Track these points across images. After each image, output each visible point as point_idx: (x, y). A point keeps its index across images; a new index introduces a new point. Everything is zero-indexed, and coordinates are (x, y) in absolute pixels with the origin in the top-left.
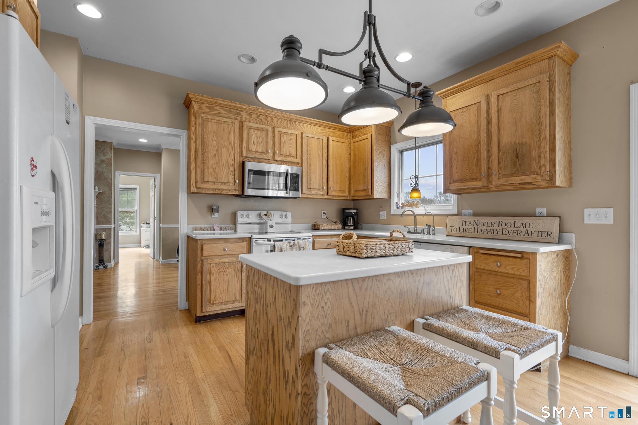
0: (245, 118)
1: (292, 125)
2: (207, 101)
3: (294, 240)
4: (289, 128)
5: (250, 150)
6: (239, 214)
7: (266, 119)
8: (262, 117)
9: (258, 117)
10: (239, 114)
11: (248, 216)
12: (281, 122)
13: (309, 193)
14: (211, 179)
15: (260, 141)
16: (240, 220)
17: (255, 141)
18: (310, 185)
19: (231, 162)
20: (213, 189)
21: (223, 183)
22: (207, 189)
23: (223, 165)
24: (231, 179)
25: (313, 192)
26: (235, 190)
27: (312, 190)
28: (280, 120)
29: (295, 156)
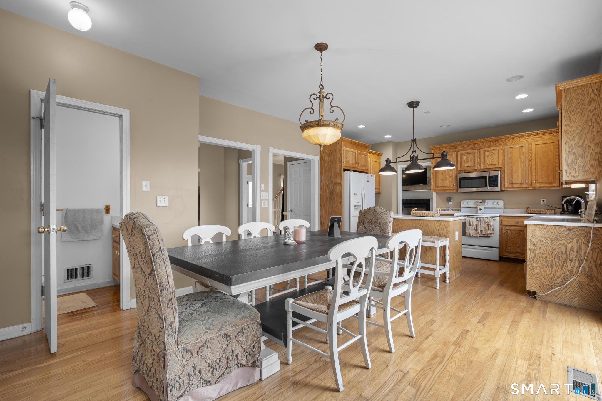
0: (460, 149)
1: (495, 143)
2: (438, 148)
3: (483, 217)
4: (492, 147)
5: (463, 166)
6: (462, 202)
7: (474, 146)
8: (471, 146)
9: (468, 146)
10: (456, 148)
11: (467, 203)
12: (485, 144)
13: (511, 187)
14: (440, 185)
15: (469, 160)
16: (462, 205)
17: (466, 161)
18: (512, 181)
19: (451, 175)
20: (442, 190)
21: (447, 187)
22: (438, 190)
23: (447, 177)
24: (451, 184)
25: (515, 186)
26: (454, 190)
27: (514, 184)
28: (485, 143)
29: (498, 164)
